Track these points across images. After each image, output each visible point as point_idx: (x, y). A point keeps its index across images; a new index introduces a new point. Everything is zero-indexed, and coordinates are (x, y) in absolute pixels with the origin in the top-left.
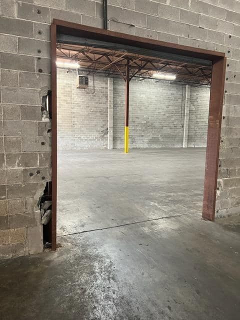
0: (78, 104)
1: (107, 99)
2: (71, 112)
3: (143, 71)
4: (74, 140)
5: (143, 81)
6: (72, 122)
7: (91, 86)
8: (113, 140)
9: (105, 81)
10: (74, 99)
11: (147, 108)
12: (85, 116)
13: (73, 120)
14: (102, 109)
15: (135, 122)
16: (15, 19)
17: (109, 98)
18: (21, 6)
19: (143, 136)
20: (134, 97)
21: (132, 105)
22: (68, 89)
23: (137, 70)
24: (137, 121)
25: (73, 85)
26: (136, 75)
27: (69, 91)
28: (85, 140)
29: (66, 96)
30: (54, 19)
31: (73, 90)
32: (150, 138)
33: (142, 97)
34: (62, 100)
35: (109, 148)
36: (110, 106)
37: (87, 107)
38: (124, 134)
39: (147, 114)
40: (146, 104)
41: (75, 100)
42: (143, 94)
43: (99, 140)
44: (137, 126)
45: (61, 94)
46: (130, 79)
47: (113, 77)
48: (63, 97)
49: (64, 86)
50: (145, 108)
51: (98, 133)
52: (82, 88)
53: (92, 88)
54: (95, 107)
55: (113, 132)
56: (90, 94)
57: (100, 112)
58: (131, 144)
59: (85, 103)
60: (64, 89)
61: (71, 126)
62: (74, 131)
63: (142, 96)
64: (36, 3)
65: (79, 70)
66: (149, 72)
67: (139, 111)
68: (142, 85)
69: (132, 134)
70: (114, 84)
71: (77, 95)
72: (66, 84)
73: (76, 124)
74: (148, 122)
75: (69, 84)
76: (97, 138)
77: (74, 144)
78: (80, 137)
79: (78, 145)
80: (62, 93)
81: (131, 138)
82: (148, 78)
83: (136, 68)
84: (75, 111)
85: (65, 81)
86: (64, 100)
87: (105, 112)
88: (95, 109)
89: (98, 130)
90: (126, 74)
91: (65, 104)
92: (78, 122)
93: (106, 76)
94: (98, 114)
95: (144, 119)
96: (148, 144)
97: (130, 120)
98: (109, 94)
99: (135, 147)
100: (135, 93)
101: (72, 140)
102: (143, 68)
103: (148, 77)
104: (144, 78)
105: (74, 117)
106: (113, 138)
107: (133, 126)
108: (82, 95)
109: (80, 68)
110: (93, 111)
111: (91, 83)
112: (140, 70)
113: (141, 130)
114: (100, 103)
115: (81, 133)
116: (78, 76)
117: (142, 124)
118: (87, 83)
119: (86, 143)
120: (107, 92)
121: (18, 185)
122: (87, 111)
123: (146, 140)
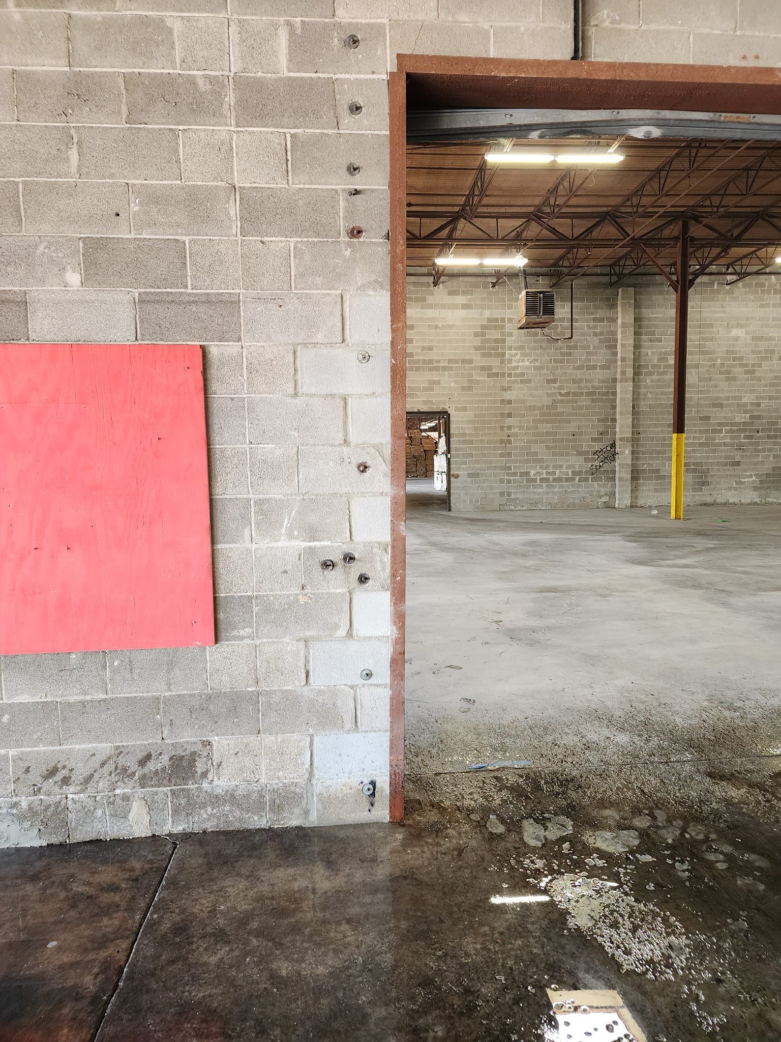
0: (522, 374)
1: (616, 354)
2: (502, 401)
3: (736, 251)
4: (509, 482)
5: (740, 284)
6: (502, 428)
7: (562, 320)
8: (633, 479)
9: (608, 299)
10: (510, 361)
11: (753, 372)
12: (541, 408)
13: (509, 421)
14: (596, 384)
15: (707, 418)
16: (280, 79)
17: (619, 350)
18: (298, 32)
19: (738, 464)
20: (705, 339)
21: (697, 366)
22: (494, 334)
23: (716, 251)
24: (718, 416)
25: (510, 320)
26: (713, 268)
27: (496, 341)
28: (542, 480)
29: (489, 355)
30: (399, 56)
31: (511, 335)
32: (766, 468)
33: (737, 339)
34: (475, 368)
35: (617, 506)
36: (624, 373)
37: (548, 381)
38: (670, 459)
39: (752, 392)
40: (751, 359)
41: (514, 364)
42: (739, 326)
43: (586, 480)
44: (714, 431)
45: (473, 351)
46: (692, 283)
47: (634, 286)
48: (479, 358)
49: (483, 327)
50: (747, 372)
51: (582, 458)
52: (536, 325)
53: (567, 324)
54: (574, 381)
55: (633, 452)
56: (560, 343)
57: (588, 394)
58: (694, 490)
59: (545, 371)
60: (483, 334)
61: (502, 442)
62: (509, 455)
63: (735, 332)
64: (344, 16)
65: (525, 273)
66: (762, 253)
67: (724, 385)
68: (736, 299)
69: (699, 457)
70: (637, 305)
71: (521, 348)
72: (489, 320)
73: (516, 435)
74: (759, 417)
75: (496, 320)
76: (580, 473)
77: (509, 494)
78: (527, 473)
79: (520, 496)
80: (477, 348)
81: (695, 471)
82: (758, 273)
83: (710, 243)
84: (513, 398)
85: (487, 313)
86: (483, 368)
87: (607, 394)
88: (573, 388)
89: (585, 449)
90: (679, 269)
91: (486, 378)
92: (521, 428)
93: (611, 285)
94: (584, 401)
95: (742, 408)
96: (755, 489)
97: (690, 413)
98: (619, 337)
99: (709, 500)
100: (711, 326)
101: (502, 481)
102: (738, 241)
103: (755, 269)
104: (742, 275)
105: (510, 415)
106: (632, 471)
107: (701, 432)
108: (535, 348)
109: (528, 270)
110: (568, 394)
111: (562, 310)
112: (725, 249)
113: (732, 445)
114: (589, 368)
115: (528, 461)
116: (524, 293)
117: (735, 424)
118: (549, 311)
119: (545, 489)
120: (615, 333)
121: (288, 596)
122: (548, 395)
123: (750, 478)
